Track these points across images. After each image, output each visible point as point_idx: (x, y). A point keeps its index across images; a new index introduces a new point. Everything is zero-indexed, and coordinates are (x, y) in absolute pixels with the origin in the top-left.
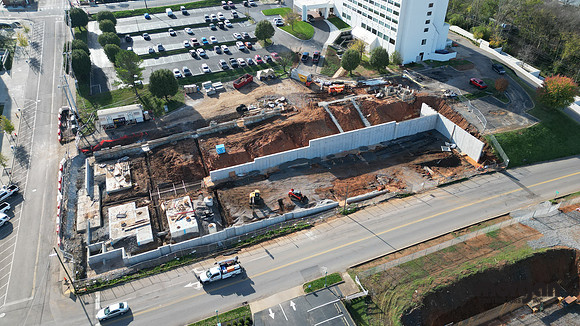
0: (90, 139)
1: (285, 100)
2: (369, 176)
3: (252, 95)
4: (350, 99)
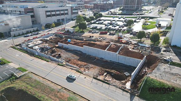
2: (86, 64)
3: (100, 36)
4: (123, 45)
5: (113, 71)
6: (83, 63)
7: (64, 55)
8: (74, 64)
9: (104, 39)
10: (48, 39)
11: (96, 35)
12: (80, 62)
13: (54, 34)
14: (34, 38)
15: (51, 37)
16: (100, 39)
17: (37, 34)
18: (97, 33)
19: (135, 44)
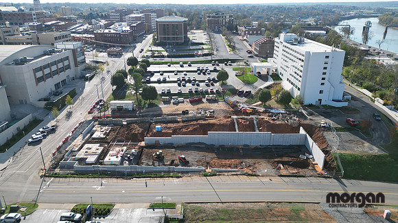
0: (102, 114)
1: (213, 112)
2: (238, 161)
3: (196, 107)
4: (253, 117)
5: (286, 159)
8: (223, 166)
10: (99, 135)
11: (189, 108)
12: (228, 162)
14: (64, 142)
16: (205, 113)
18: (183, 102)
19: (265, 112)
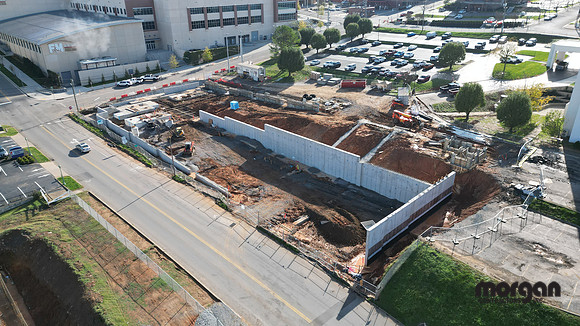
3: (337, 95)
4: (396, 129)
5: (328, 213)
6: (251, 179)
7: (205, 149)
8: (222, 179)
9: (347, 107)
10: (179, 97)
11: (325, 94)
13: (201, 82)
14: (139, 93)
15: (191, 91)
16: (333, 104)
17: (155, 80)
18: (331, 85)
19: (442, 129)
